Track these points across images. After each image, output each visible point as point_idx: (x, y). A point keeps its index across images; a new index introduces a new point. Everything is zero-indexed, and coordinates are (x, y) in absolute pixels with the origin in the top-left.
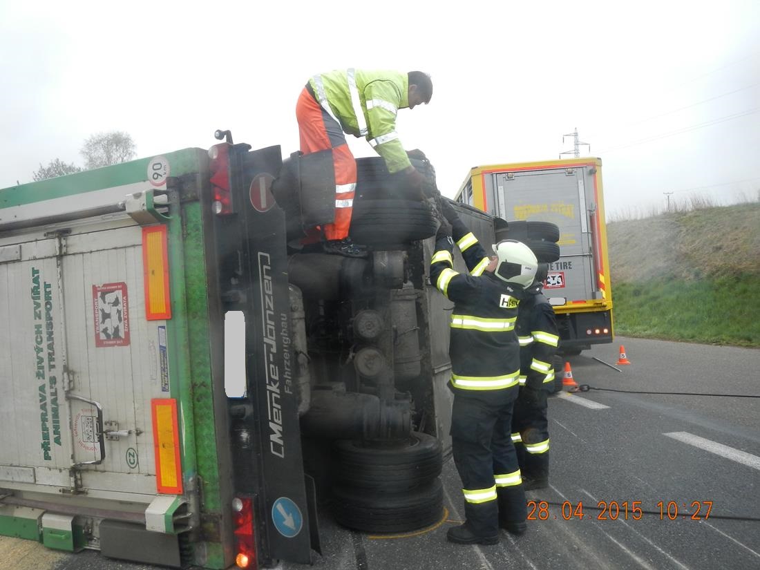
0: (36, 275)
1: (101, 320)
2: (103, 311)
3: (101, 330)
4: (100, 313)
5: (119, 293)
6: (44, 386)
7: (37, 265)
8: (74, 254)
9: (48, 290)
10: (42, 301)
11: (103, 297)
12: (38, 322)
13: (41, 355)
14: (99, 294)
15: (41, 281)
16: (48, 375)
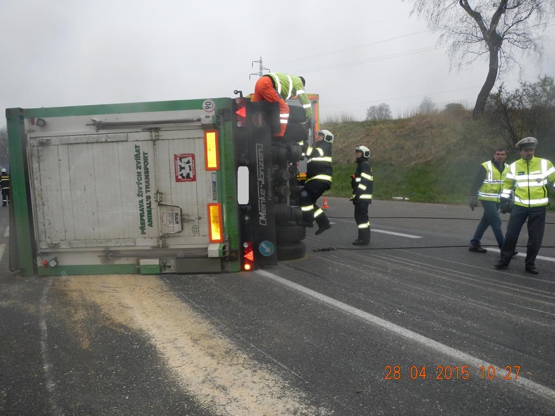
0: (137, 148)
1: (179, 170)
2: (180, 166)
3: (179, 174)
4: (179, 167)
5: (190, 159)
6: (143, 200)
7: (138, 144)
8: (163, 140)
9: (146, 156)
10: (142, 161)
11: (181, 160)
12: (139, 170)
13: (140, 186)
14: (178, 158)
15: (141, 151)
16: (145, 195)
